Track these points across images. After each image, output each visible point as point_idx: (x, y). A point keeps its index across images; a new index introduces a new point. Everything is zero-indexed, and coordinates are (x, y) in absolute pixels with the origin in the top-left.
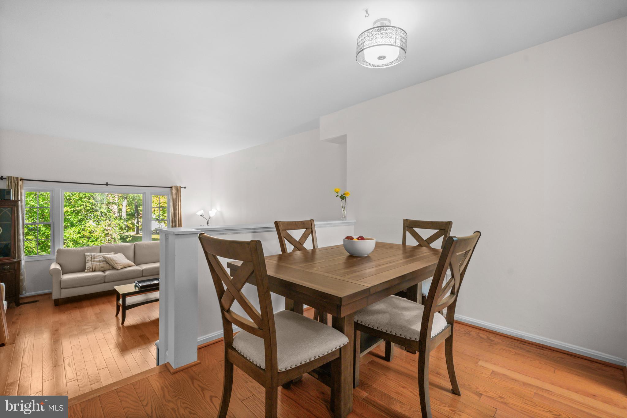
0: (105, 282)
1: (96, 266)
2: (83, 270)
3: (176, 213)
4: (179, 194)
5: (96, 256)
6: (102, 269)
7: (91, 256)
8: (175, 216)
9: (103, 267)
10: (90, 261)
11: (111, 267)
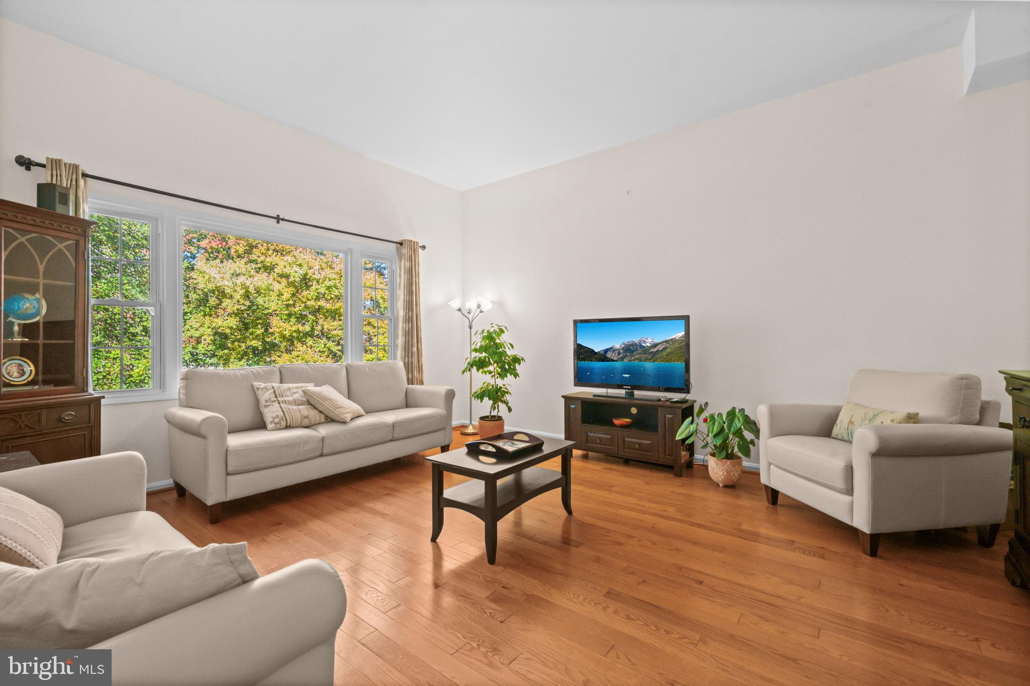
0: (321, 455)
1: (293, 414)
2: (260, 425)
3: (412, 301)
4: (417, 260)
5: (285, 390)
6: (306, 422)
7: (272, 390)
8: (410, 309)
9: (307, 417)
10: (274, 401)
11: (323, 416)
